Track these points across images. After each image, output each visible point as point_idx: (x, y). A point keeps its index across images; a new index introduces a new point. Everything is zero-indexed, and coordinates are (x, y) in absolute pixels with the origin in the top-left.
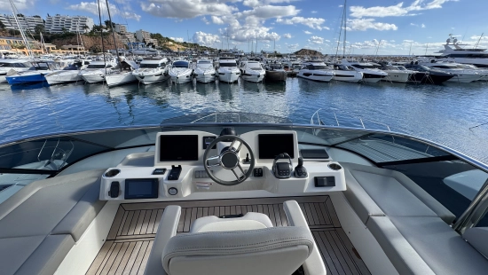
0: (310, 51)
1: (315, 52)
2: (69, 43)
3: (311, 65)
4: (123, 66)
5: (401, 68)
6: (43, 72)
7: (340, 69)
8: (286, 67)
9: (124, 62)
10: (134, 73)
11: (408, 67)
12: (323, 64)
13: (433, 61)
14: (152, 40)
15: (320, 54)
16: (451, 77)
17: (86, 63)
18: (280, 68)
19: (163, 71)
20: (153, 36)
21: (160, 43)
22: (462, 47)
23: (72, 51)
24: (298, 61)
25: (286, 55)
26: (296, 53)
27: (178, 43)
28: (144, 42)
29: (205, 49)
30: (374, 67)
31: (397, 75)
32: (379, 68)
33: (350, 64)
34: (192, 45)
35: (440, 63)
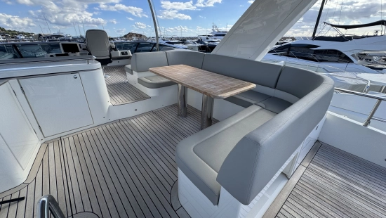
0: (137, 35)
1: (141, 36)
5: (194, 43)
13: (207, 38)
15: (145, 37)
25: (117, 38)
26: (125, 36)
29: (16, 33)
30: (179, 43)
31: (192, 48)
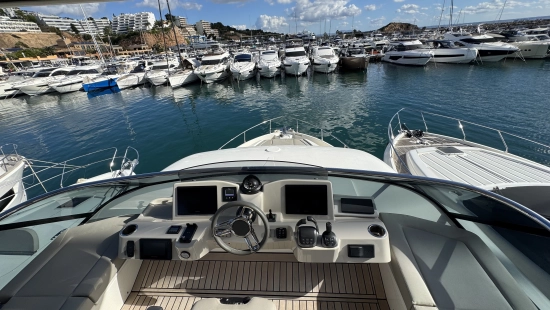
0: (402, 25)
1: (408, 26)
2: (134, 43)
3: (402, 46)
4: (185, 65)
6: (113, 77)
7: (442, 47)
8: (369, 51)
9: (186, 61)
10: (196, 71)
12: (417, 42)
14: (212, 31)
15: (416, 27)
17: (150, 64)
18: (360, 53)
19: (225, 67)
20: (213, 26)
21: (221, 33)
23: (138, 51)
24: (385, 41)
25: (368, 34)
26: (382, 29)
27: (240, 32)
28: (205, 33)
29: (270, 35)
32: (503, 40)
33: (457, 39)
34: (255, 32)
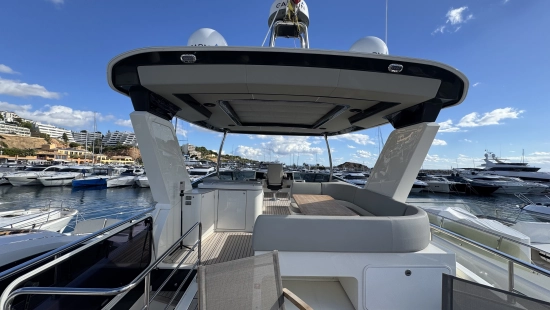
2: (119, 154)
5: (442, 180)
6: (103, 177)
11: (449, 178)
13: (473, 174)
14: (196, 153)
16: (496, 188)
20: (197, 149)
22: (503, 161)
25: (329, 168)
28: (189, 154)
29: (246, 161)
31: (437, 186)
32: (419, 178)
34: (234, 158)
35: (481, 175)
